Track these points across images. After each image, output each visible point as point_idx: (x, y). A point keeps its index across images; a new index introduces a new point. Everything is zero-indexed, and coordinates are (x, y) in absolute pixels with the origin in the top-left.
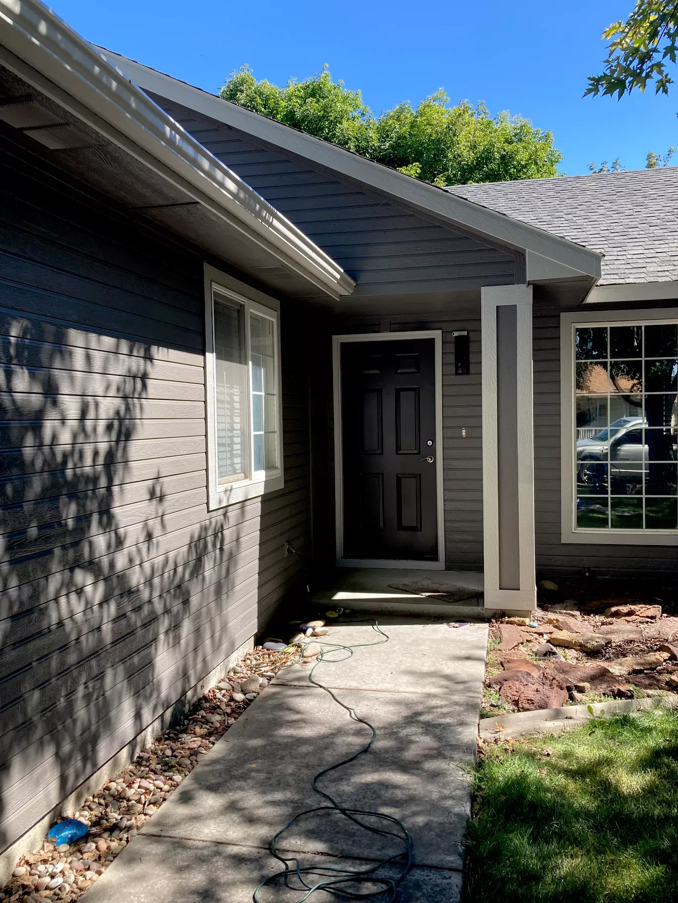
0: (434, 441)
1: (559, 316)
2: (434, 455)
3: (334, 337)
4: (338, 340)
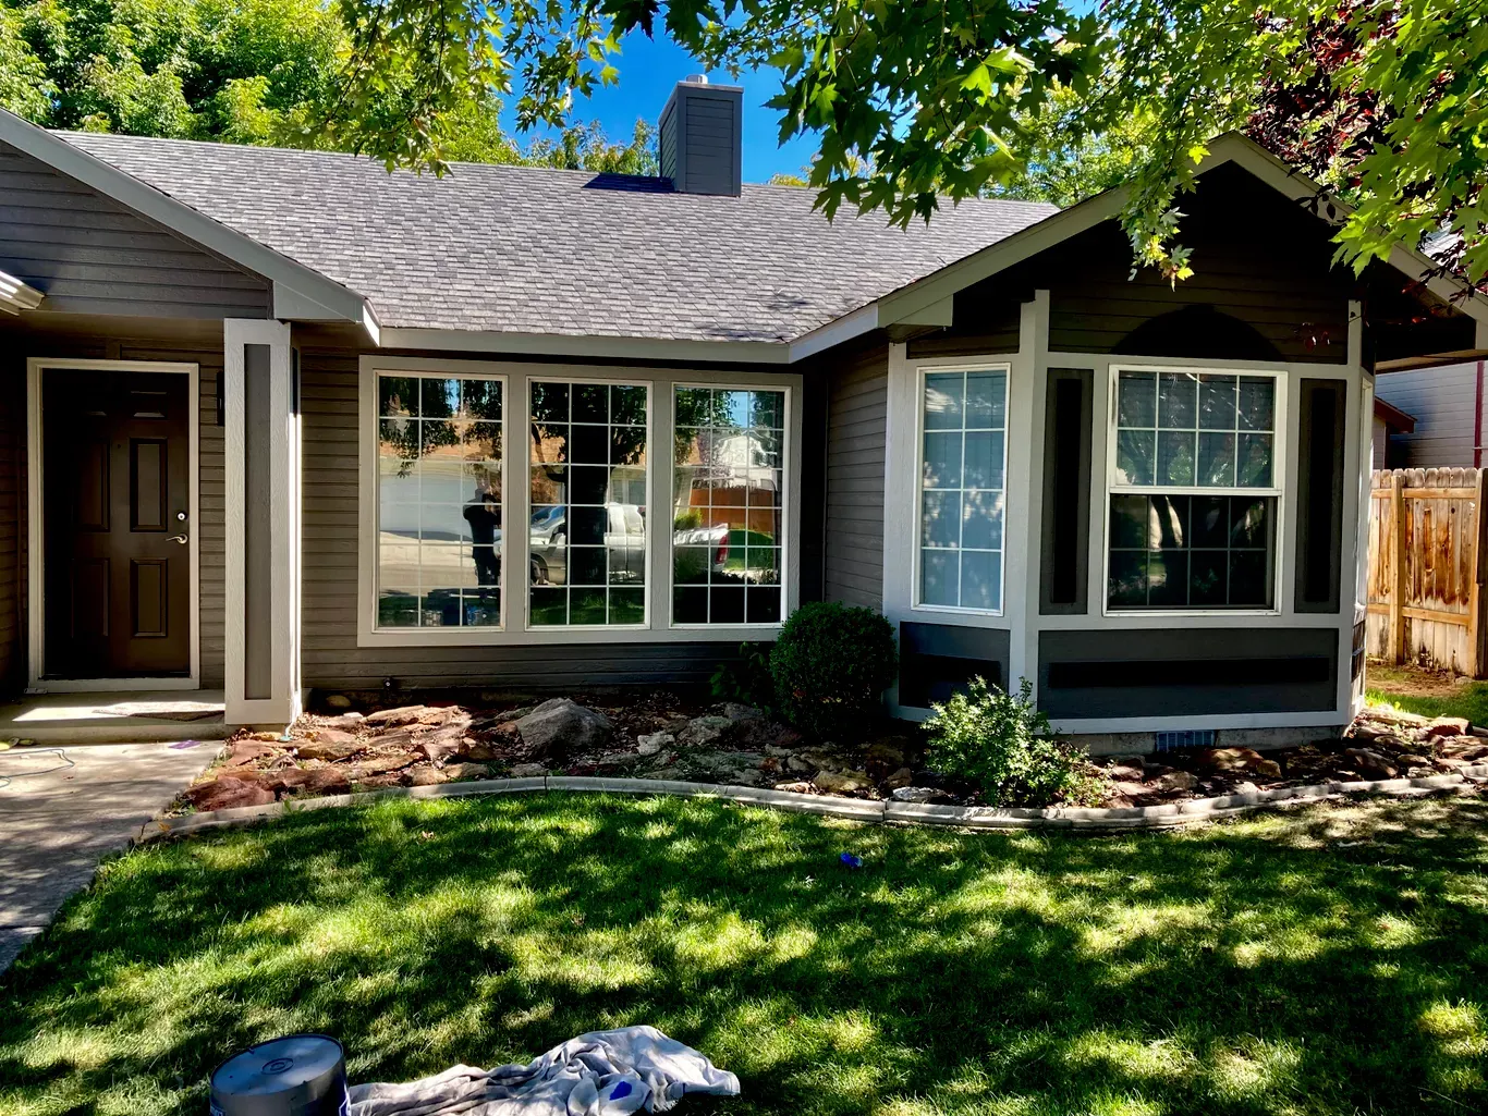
0: (187, 515)
1: (357, 359)
2: (186, 533)
3: (31, 360)
4: (36, 365)
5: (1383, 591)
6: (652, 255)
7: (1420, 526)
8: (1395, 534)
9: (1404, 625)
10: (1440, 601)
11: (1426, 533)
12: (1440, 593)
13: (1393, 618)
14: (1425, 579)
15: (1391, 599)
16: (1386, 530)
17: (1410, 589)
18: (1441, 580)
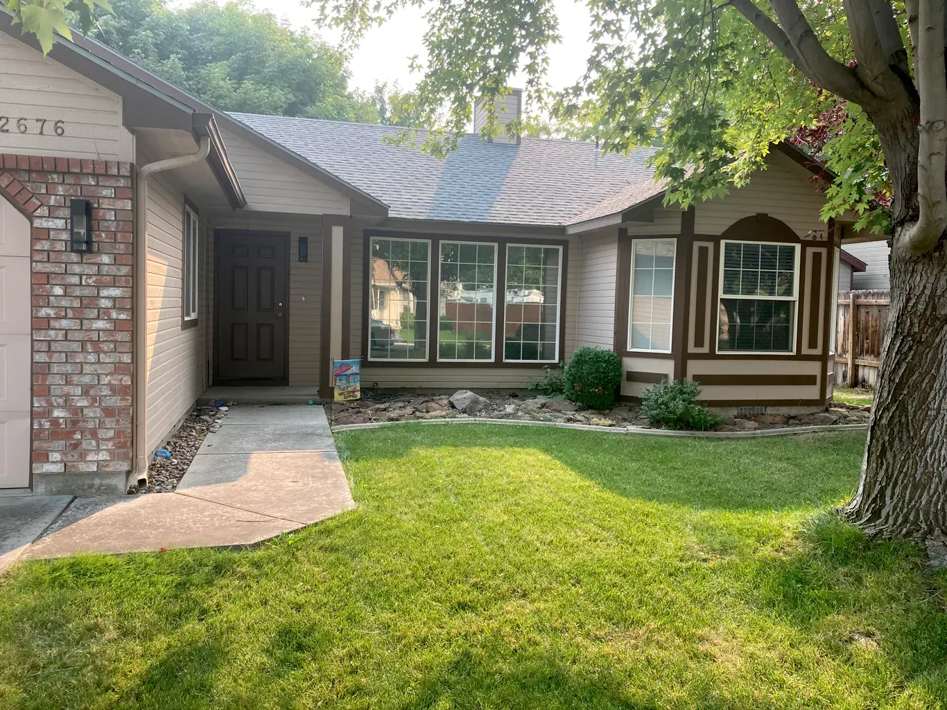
5: (845, 351)
6: (487, 179)
7: (864, 319)
8: (851, 323)
9: (856, 368)
10: (872, 356)
11: (867, 322)
12: (873, 352)
13: (850, 365)
14: (866, 345)
15: (849, 356)
16: (847, 322)
17: (858, 350)
18: (873, 346)
